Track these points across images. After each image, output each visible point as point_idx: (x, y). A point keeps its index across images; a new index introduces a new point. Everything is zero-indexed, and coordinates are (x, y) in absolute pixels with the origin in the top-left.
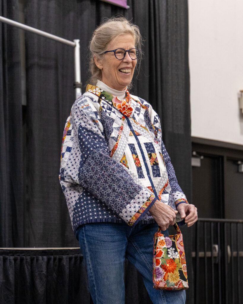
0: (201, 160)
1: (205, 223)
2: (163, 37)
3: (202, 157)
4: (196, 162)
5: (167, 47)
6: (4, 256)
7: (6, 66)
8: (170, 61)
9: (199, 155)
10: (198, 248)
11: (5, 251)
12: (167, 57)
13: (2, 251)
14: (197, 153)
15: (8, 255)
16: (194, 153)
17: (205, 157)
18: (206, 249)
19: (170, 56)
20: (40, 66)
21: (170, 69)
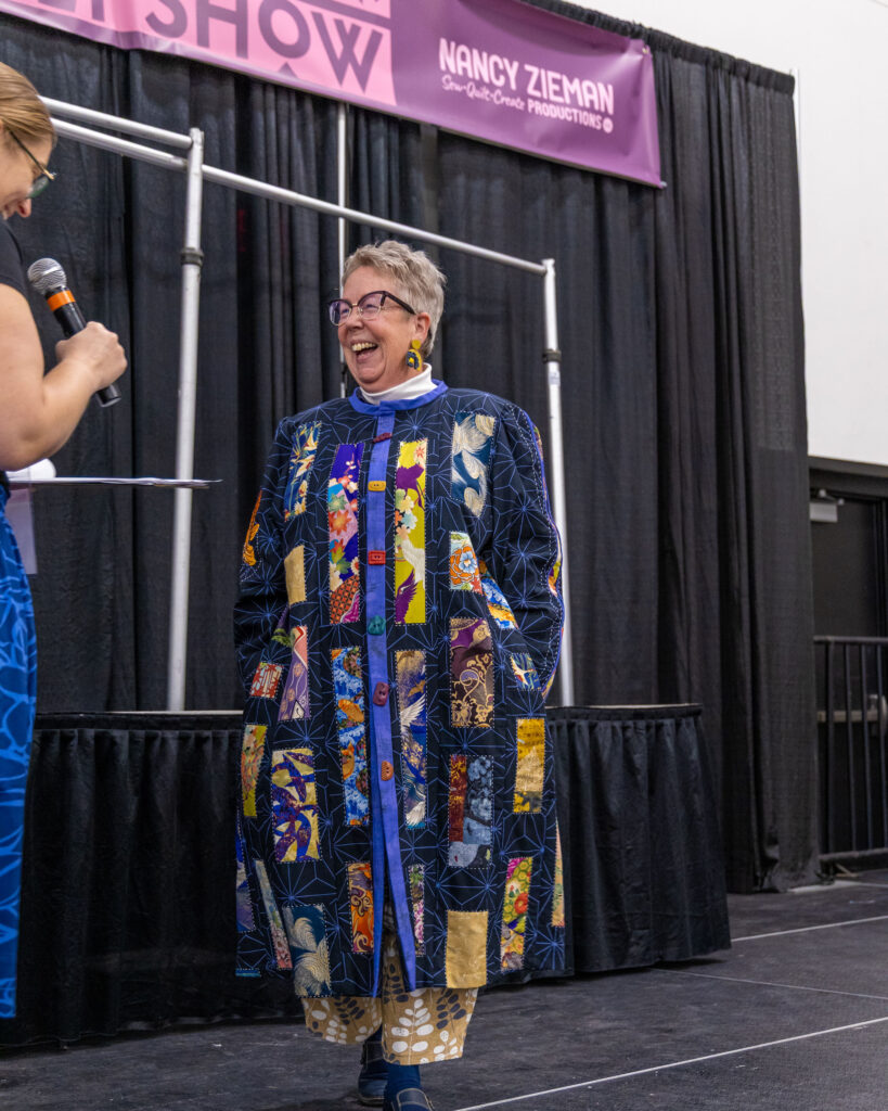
0: (839, 509)
1: (848, 648)
3: (841, 502)
4: (823, 512)
5: (752, 265)
8: (758, 294)
9: (834, 495)
10: (831, 702)
14: (829, 492)
16: (823, 493)
17: (846, 500)
18: (849, 704)
19: (757, 284)
20: (472, 318)
21: (758, 314)
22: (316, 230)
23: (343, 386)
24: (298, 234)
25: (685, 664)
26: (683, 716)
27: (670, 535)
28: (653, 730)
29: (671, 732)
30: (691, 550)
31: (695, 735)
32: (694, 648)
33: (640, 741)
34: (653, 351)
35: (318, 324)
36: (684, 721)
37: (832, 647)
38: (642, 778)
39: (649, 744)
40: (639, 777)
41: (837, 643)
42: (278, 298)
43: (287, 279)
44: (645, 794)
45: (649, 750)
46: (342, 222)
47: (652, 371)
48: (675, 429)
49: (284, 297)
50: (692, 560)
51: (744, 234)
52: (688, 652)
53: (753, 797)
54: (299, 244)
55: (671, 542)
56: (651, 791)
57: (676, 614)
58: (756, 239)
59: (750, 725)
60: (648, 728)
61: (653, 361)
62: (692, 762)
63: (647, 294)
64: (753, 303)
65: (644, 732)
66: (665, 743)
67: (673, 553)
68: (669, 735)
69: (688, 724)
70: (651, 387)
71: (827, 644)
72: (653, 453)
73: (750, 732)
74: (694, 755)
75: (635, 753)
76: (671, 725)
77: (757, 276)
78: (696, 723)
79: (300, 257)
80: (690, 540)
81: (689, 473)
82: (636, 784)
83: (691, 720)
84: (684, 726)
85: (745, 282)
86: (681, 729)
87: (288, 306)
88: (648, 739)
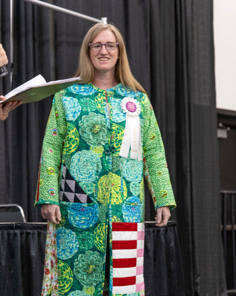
0: (228, 132)
1: (233, 196)
2: (189, 11)
3: (229, 129)
4: (222, 134)
5: (193, 21)
6: (38, 230)
7: (36, 44)
8: (195, 34)
9: (225, 126)
10: (225, 221)
11: (40, 225)
12: (193, 30)
13: (37, 225)
14: (224, 124)
15: (42, 230)
16: (221, 125)
17: (231, 128)
18: (233, 222)
19: (195, 29)
20: (69, 44)
21: (195, 43)
26: (169, 226)
28: (156, 233)
33: (150, 237)
34: (149, 60)
36: (169, 229)
37: (226, 196)
38: (151, 254)
39: (154, 239)
40: (150, 254)
41: (228, 194)
44: (152, 261)
51: (189, 7)
53: (192, 264)
56: (155, 260)
58: (195, 9)
59: (190, 231)
60: (154, 232)
62: (171, 247)
63: (146, 34)
64: (193, 38)
65: (152, 233)
66: (161, 239)
68: (162, 235)
69: (170, 230)
71: (223, 194)
73: (190, 234)
74: (173, 244)
75: (148, 243)
76: (164, 230)
77: (195, 26)
78: (174, 229)
82: (148, 257)
83: (172, 228)
85: (189, 29)
86: (168, 232)
88: (154, 236)
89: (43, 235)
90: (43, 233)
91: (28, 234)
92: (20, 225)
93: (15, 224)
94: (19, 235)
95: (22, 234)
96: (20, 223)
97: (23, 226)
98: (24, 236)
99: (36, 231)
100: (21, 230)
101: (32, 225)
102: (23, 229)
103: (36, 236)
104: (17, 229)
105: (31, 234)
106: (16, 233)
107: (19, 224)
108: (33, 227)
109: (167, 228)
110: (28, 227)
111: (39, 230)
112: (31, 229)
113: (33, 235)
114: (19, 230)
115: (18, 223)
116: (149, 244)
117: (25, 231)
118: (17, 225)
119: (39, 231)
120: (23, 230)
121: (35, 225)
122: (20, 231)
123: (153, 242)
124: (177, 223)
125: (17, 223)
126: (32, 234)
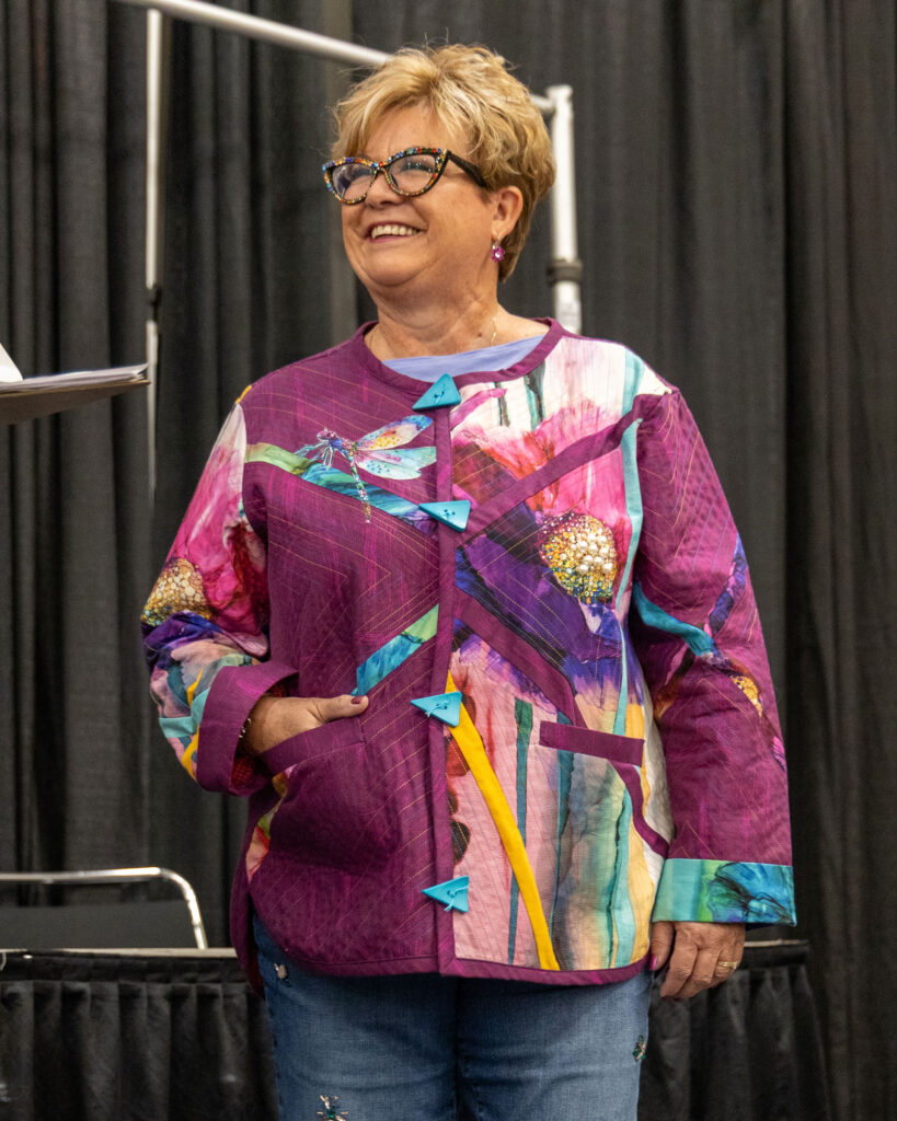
6: (122, 982)
15: (143, 980)
22: (101, 31)
23: (151, 328)
24: (66, 38)
25: (838, 862)
26: (767, 965)
27: (810, 616)
29: (739, 998)
30: (849, 644)
31: (789, 1003)
32: (854, 832)
33: (675, 1014)
35: (102, 211)
36: (768, 974)
38: (678, 1084)
39: (693, 1020)
40: (672, 1084)
42: (23, 160)
43: (43, 124)
45: (693, 1031)
46: (154, 19)
47: (776, 303)
48: (820, 411)
49: (35, 158)
50: (850, 665)
52: (843, 839)
54: (66, 56)
55: (813, 631)
57: (821, 767)
61: (778, 283)
62: (781, 1054)
66: (728, 1018)
67: (816, 652)
68: (735, 1002)
69: (776, 982)
70: (773, 333)
72: (776, 458)
74: (786, 1042)
75: (665, 1038)
78: (793, 978)
79: (68, 82)
80: (849, 626)
81: (846, 498)
82: (665, 1097)
83: (784, 973)
84: (768, 983)
86: (763, 990)
87: (44, 174)
88: (692, 1009)
89: (145, 1005)
90: (144, 993)
91: (72, 999)
92: (32, 961)
93: (8, 955)
94: (27, 1004)
95: (41, 999)
96: (32, 950)
97: (48, 962)
98: (55, 1006)
99: (112, 988)
100: (40, 981)
101: (91, 962)
102: (49, 978)
103: (112, 1009)
104: (19, 979)
105: (89, 998)
106: (14, 996)
107: (28, 953)
108: (96, 967)
109: (763, 972)
110: (75, 967)
111: (129, 983)
112: (86, 979)
113: (99, 1003)
114: (31, 982)
115: (25, 950)
116: (669, 1042)
117: (57, 985)
118: (18, 960)
119: (125, 985)
120: (49, 982)
121: (109, 961)
122: (35, 985)
123: (687, 1033)
124: (807, 949)
125: (18, 950)
126: (94, 997)
